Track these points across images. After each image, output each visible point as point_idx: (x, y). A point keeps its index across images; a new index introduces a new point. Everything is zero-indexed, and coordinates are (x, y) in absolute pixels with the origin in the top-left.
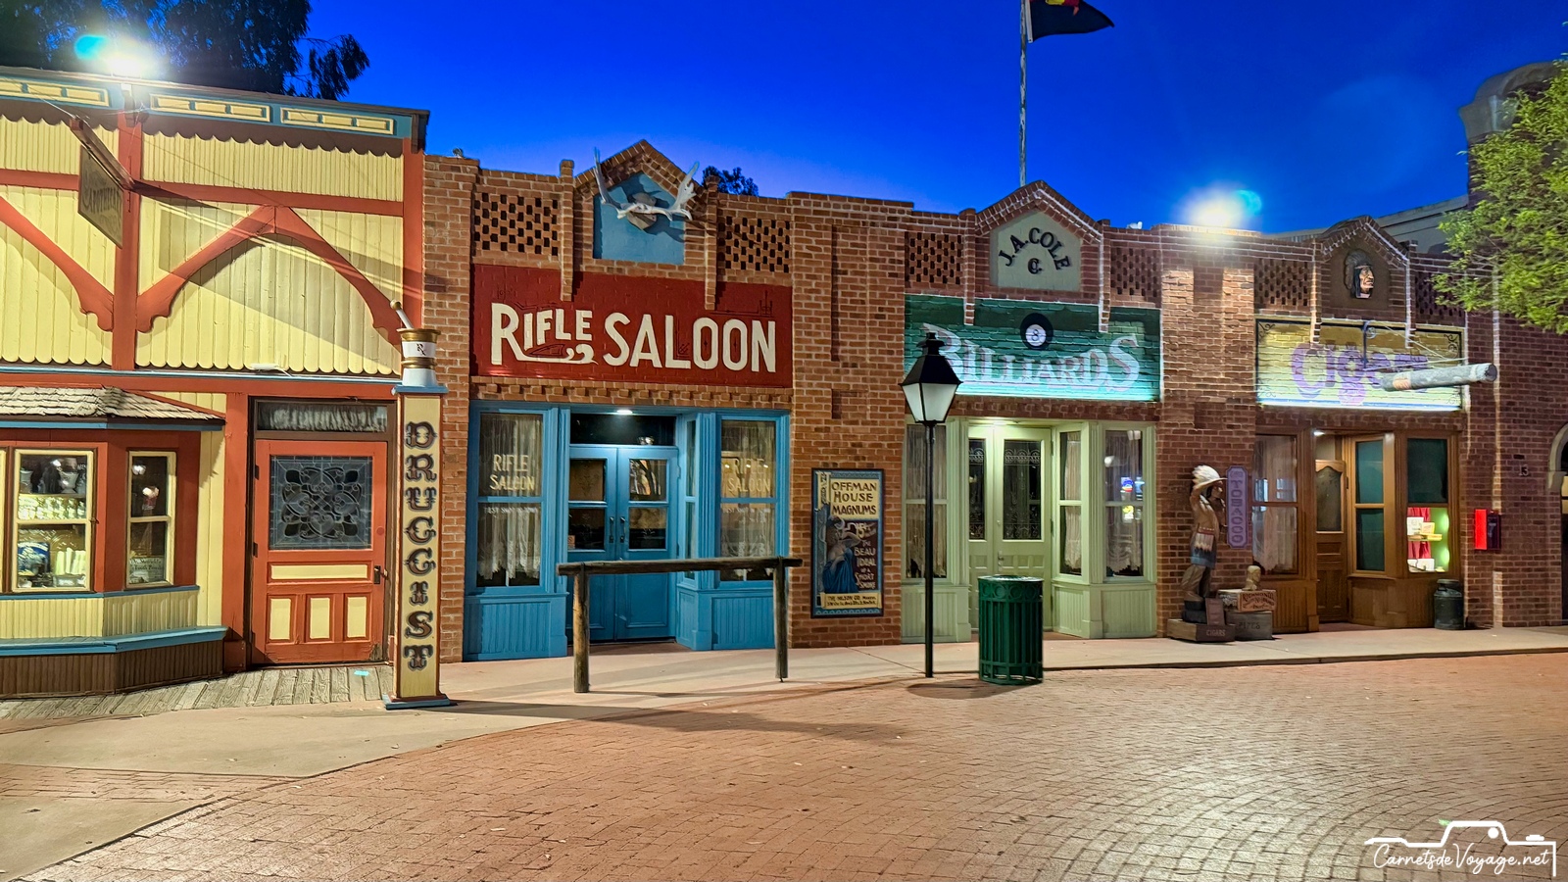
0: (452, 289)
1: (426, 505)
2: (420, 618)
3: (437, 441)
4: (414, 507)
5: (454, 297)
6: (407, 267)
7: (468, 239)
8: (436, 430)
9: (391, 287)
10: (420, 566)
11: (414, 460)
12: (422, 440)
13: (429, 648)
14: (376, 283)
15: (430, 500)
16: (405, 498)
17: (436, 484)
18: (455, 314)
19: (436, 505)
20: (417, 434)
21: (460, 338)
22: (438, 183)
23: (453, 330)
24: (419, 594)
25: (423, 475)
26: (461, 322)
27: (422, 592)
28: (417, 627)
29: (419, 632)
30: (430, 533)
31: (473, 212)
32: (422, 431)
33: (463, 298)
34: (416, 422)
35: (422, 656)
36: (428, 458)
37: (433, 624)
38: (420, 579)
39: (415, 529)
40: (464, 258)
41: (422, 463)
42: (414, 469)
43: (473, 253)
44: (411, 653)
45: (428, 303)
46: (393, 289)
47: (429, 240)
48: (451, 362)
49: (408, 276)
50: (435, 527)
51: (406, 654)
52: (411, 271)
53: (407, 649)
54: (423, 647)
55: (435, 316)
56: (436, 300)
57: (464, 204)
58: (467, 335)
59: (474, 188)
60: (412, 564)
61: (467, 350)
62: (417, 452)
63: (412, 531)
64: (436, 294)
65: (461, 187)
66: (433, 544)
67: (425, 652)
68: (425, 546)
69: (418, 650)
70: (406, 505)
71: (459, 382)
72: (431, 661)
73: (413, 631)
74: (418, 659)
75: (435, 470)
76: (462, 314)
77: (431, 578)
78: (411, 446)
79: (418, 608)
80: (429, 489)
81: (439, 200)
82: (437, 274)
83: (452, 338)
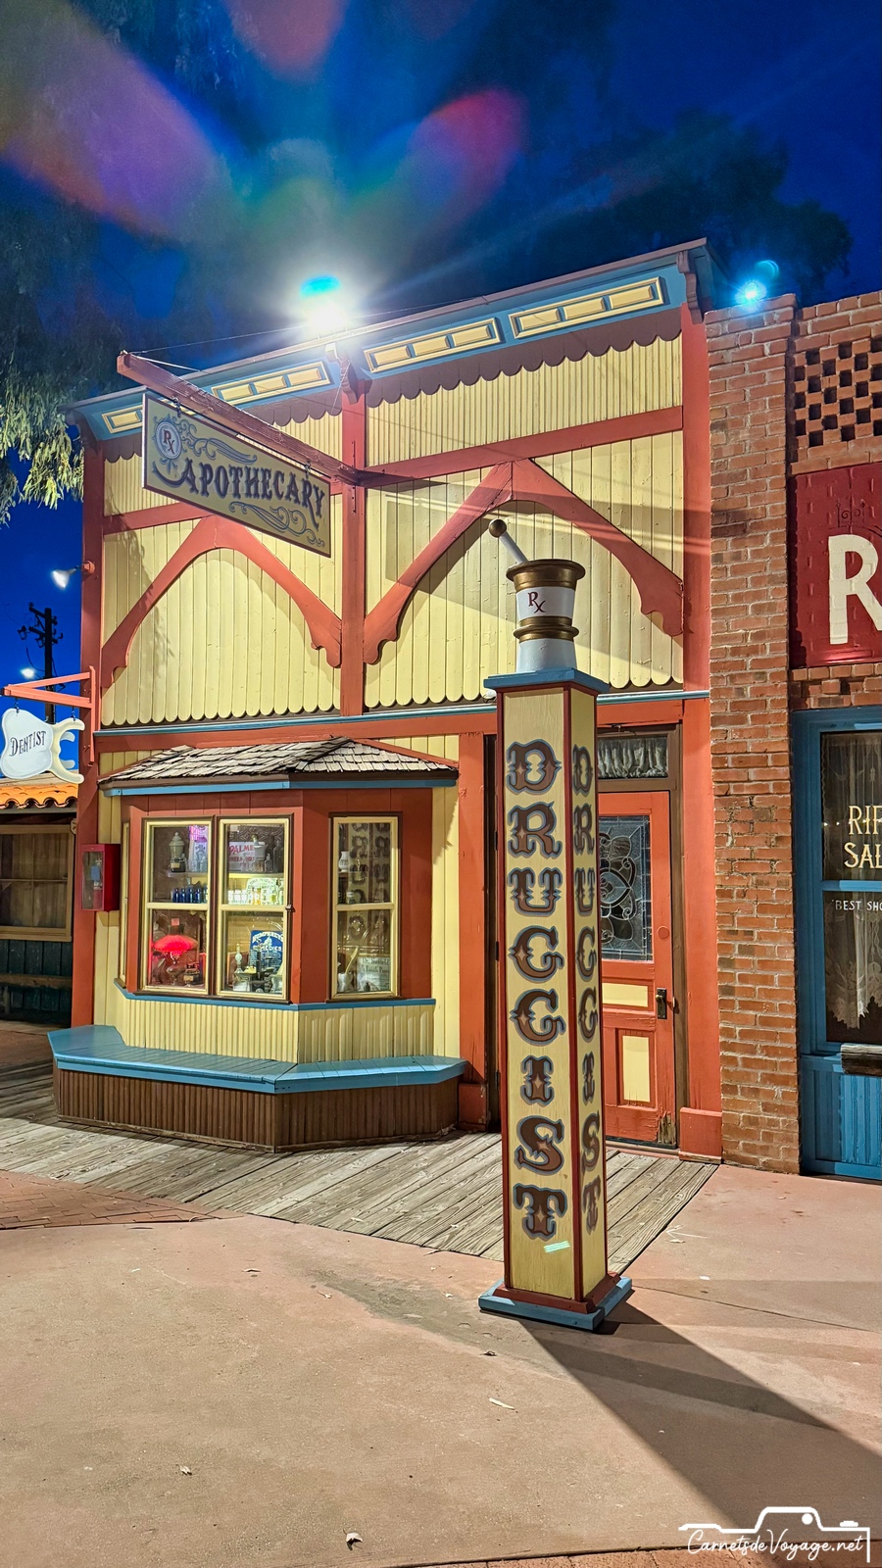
0: (758, 526)
1: (543, 903)
2: (542, 1131)
3: (560, 775)
4: (524, 908)
5: (760, 540)
6: (691, 508)
7: (781, 435)
8: (559, 755)
9: (667, 546)
10: (537, 1026)
11: (522, 815)
12: (534, 776)
13: (560, 1196)
14: (646, 544)
15: (551, 894)
16: (510, 889)
17: (559, 863)
18: (762, 567)
19: (561, 904)
20: (526, 766)
21: (771, 608)
22: (729, 356)
23: (757, 595)
24: (538, 1083)
25: (538, 846)
26: (772, 580)
27: (543, 1078)
28: (535, 1150)
29: (541, 1160)
30: (552, 960)
31: (789, 388)
32: (534, 759)
33: (774, 538)
34: (523, 742)
35: (547, 1211)
36: (545, 810)
37: (565, 1147)
38: (538, 1052)
39: (527, 950)
40: (775, 470)
41: (536, 822)
42: (522, 833)
43: (791, 456)
44: (527, 1201)
45: (718, 558)
46: (669, 547)
47: (718, 452)
48: (754, 650)
49: (690, 522)
50: (562, 948)
51: (520, 1202)
52: (696, 513)
53: (521, 1190)
54: (547, 1193)
55: (730, 577)
56: (730, 550)
57: (775, 377)
58: (782, 601)
59: (791, 346)
60: (523, 1019)
61: (784, 625)
62: (526, 799)
63: (521, 954)
64: (730, 540)
65: (767, 351)
66: (558, 982)
67: (552, 1204)
68: (546, 986)
69: (540, 1197)
70: (510, 904)
71: (769, 683)
72: (564, 1222)
73: (529, 1157)
74: (540, 1216)
75: (559, 834)
76: (775, 565)
77: (557, 1051)
78: (517, 789)
79: (535, 1110)
80: (547, 871)
81: (733, 383)
82: (730, 506)
83: (758, 609)
